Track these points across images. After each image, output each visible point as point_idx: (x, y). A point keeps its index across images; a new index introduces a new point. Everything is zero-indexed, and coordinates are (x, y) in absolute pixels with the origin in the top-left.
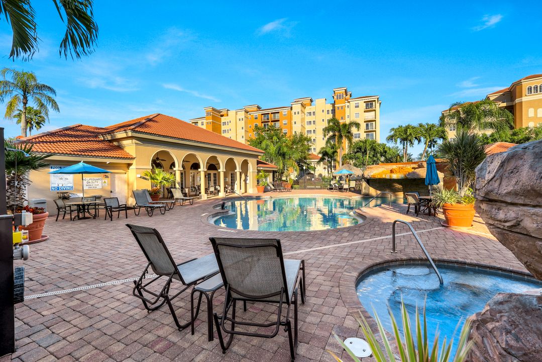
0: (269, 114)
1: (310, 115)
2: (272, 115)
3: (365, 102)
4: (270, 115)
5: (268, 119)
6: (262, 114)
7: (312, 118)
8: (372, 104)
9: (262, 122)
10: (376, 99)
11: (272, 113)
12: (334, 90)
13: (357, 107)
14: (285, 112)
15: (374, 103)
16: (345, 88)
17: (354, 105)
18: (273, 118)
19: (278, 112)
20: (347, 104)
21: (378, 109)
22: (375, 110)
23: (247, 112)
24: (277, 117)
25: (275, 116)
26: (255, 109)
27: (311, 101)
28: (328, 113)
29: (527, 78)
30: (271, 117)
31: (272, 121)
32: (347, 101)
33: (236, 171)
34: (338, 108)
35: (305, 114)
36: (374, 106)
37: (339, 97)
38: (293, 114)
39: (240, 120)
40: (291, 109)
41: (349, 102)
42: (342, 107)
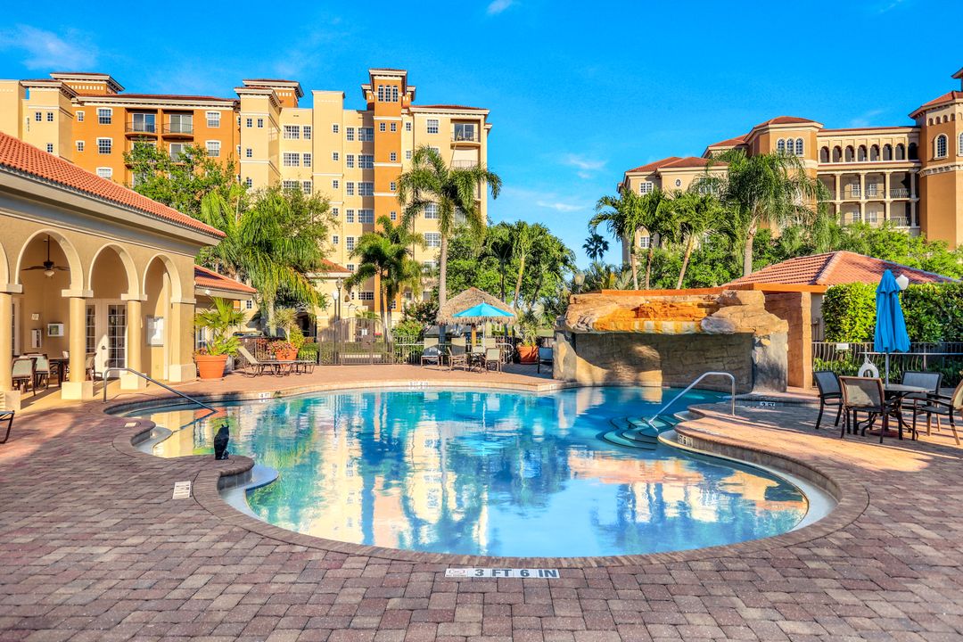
0: (155, 111)
1: (296, 135)
2: (168, 118)
3: (453, 120)
4: (157, 118)
5: (151, 128)
6: (129, 110)
7: (301, 146)
8: (470, 129)
9: (128, 137)
10: (482, 118)
11: (165, 111)
12: (372, 72)
13: (433, 130)
14: (213, 112)
15: (476, 126)
16: (404, 73)
17: (426, 125)
18: (168, 127)
19: (191, 112)
20: (407, 119)
21: (484, 144)
22: (478, 147)
23: (68, 93)
24: (184, 125)
25: (175, 123)
26: (102, 87)
27: (298, 92)
28: (350, 137)
29: (777, 122)
30: (163, 124)
31: (165, 138)
32: (405, 111)
33: (124, 297)
34: (383, 125)
35: (279, 130)
36: (476, 136)
37: (386, 94)
38: (244, 123)
39: (39, 116)
40: (237, 106)
41: (411, 114)
42: (393, 125)
